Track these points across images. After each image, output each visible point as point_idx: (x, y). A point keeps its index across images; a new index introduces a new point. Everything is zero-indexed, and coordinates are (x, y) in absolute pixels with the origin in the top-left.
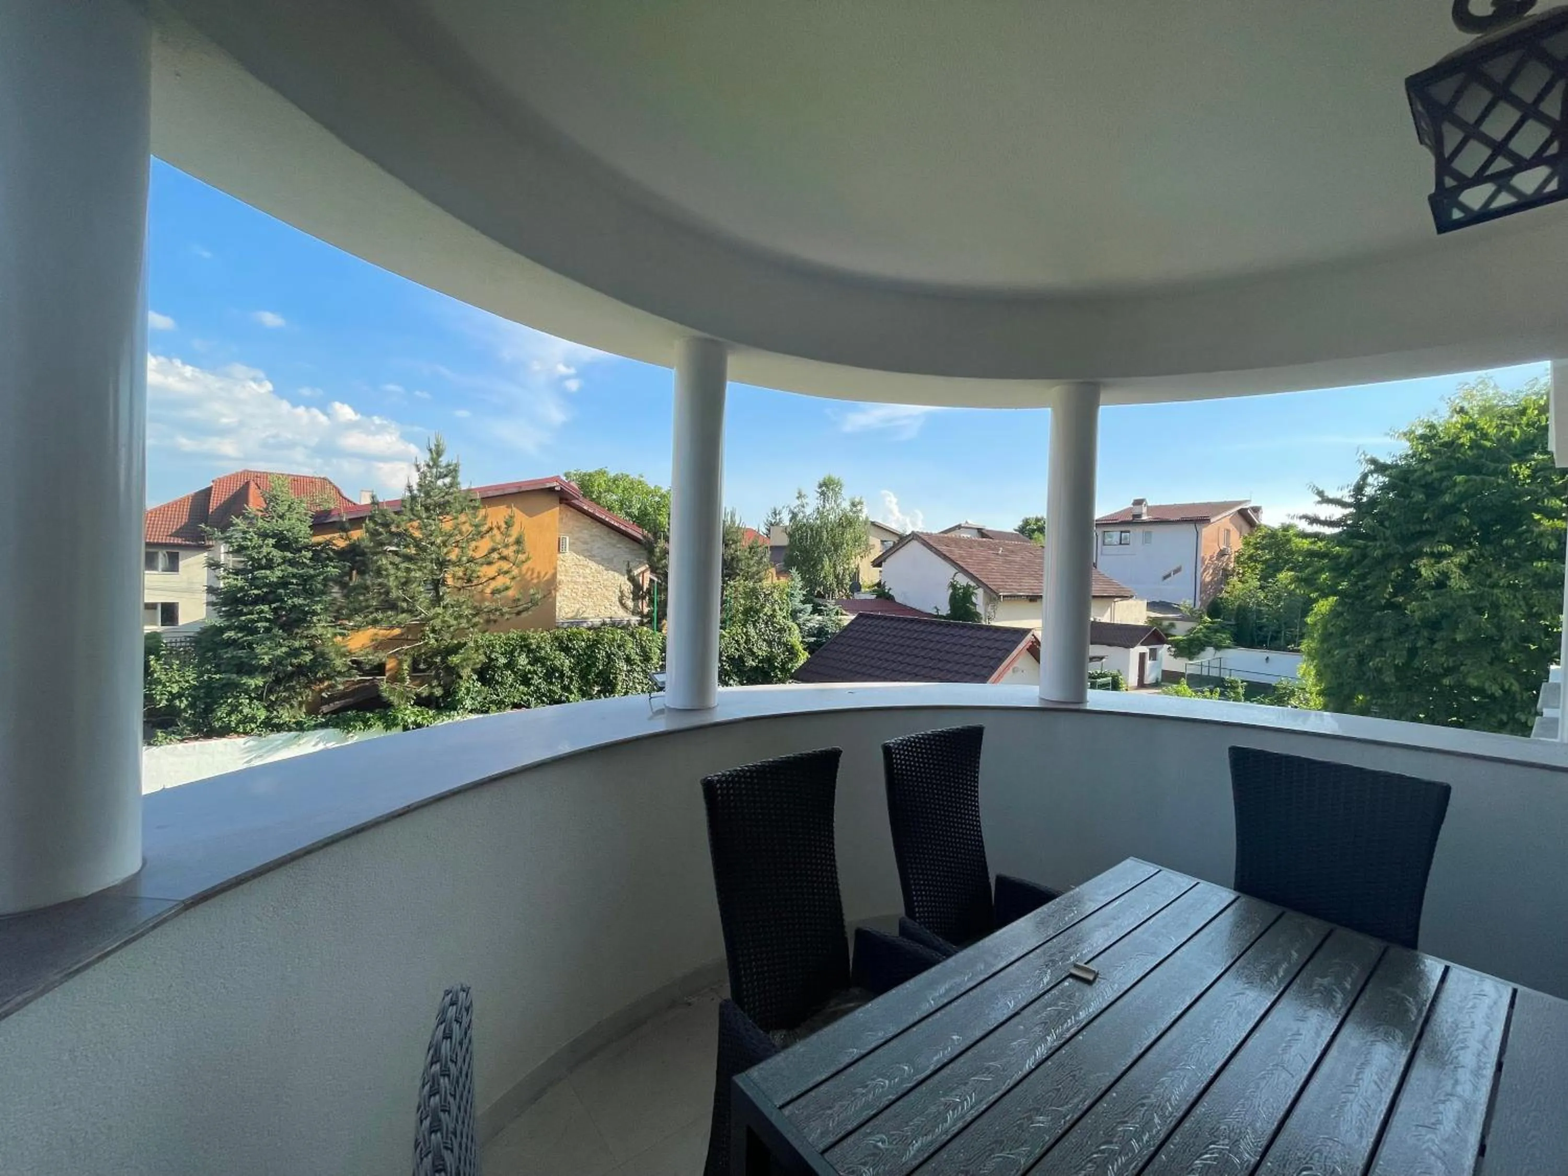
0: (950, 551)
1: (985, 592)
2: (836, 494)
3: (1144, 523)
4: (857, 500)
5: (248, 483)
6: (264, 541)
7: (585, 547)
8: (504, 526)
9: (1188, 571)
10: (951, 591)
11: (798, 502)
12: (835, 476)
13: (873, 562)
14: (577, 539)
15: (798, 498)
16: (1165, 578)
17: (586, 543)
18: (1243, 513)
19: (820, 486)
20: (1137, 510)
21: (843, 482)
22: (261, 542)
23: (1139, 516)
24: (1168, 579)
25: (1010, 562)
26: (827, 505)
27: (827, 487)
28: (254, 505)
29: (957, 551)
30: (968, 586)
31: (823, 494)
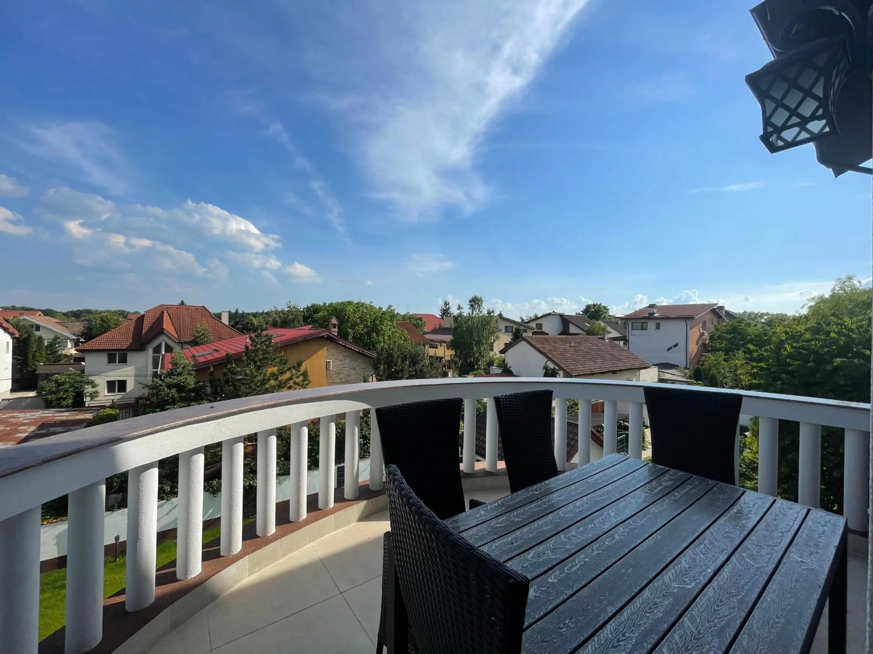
0: (544, 347)
1: (564, 373)
2: (479, 306)
3: (656, 318)
4: (491, 310)
5: (163, 312)
6: (170, 391)
7: (341, 363)
8: (297, 366)
9: (682, 345)
10: (544, 371)
11: (459, 311)
12: (479, 296)
13: (500, 351)
14: (336, 359)
15: (458, 309)
16: (669, 349)
17: (341, 360)
18: (714, 311)
19: (470, 302)
20: (651, 310)
21: (483, 299)
22: (169, 391)
23: (653, 314)
24: (670, 351)
25: (578, 351)
26: (474, 312)
27: (475, 302)
28: (167, 325)
29: (547, 347)
30: (554, 369)
31: (472, 306)
